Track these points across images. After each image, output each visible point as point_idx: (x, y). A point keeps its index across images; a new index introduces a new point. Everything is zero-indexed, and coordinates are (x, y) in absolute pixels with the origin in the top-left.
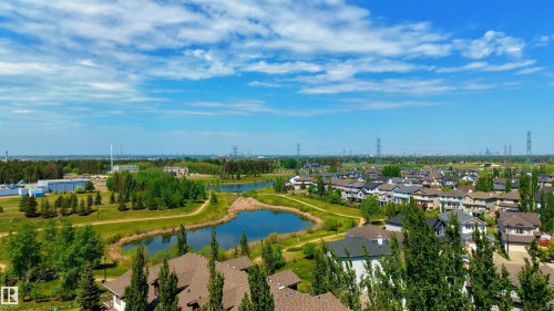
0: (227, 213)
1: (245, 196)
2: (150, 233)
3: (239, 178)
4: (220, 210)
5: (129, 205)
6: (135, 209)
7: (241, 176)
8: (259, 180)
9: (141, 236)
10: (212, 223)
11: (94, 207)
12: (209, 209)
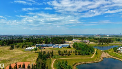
0: (100, 58)
1: (105, 52)
2: (82, 63)
3: (102, 44)
4: (98, 57)
5: (77, 53)
6: (78, 55)
7: (103, 43)
8: (108, 45)
9: (80, 63)
10: (96, 62)
11: (70, 53)
12: (95, 56)
